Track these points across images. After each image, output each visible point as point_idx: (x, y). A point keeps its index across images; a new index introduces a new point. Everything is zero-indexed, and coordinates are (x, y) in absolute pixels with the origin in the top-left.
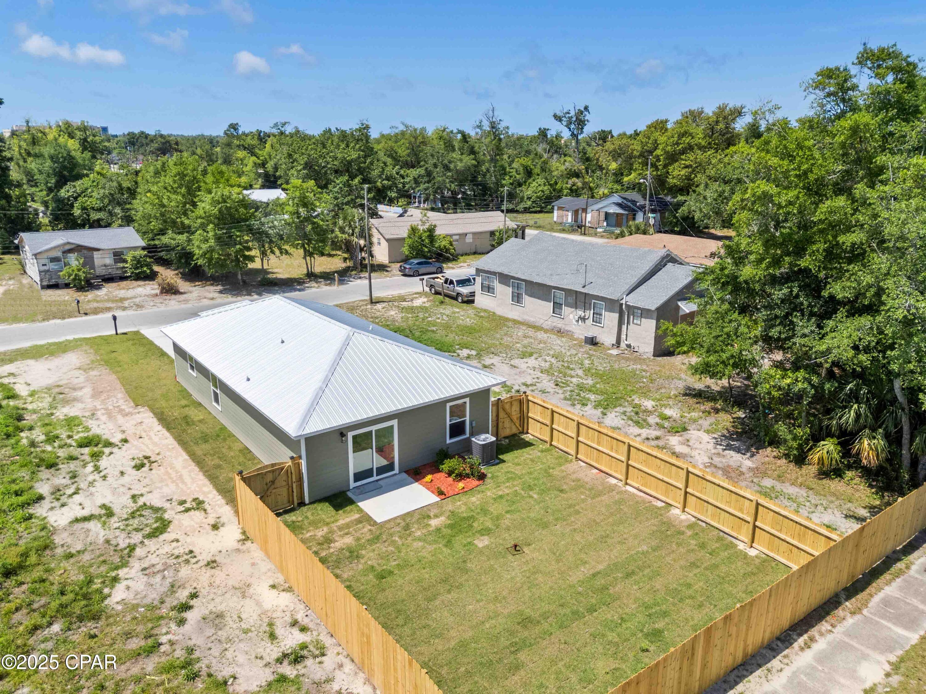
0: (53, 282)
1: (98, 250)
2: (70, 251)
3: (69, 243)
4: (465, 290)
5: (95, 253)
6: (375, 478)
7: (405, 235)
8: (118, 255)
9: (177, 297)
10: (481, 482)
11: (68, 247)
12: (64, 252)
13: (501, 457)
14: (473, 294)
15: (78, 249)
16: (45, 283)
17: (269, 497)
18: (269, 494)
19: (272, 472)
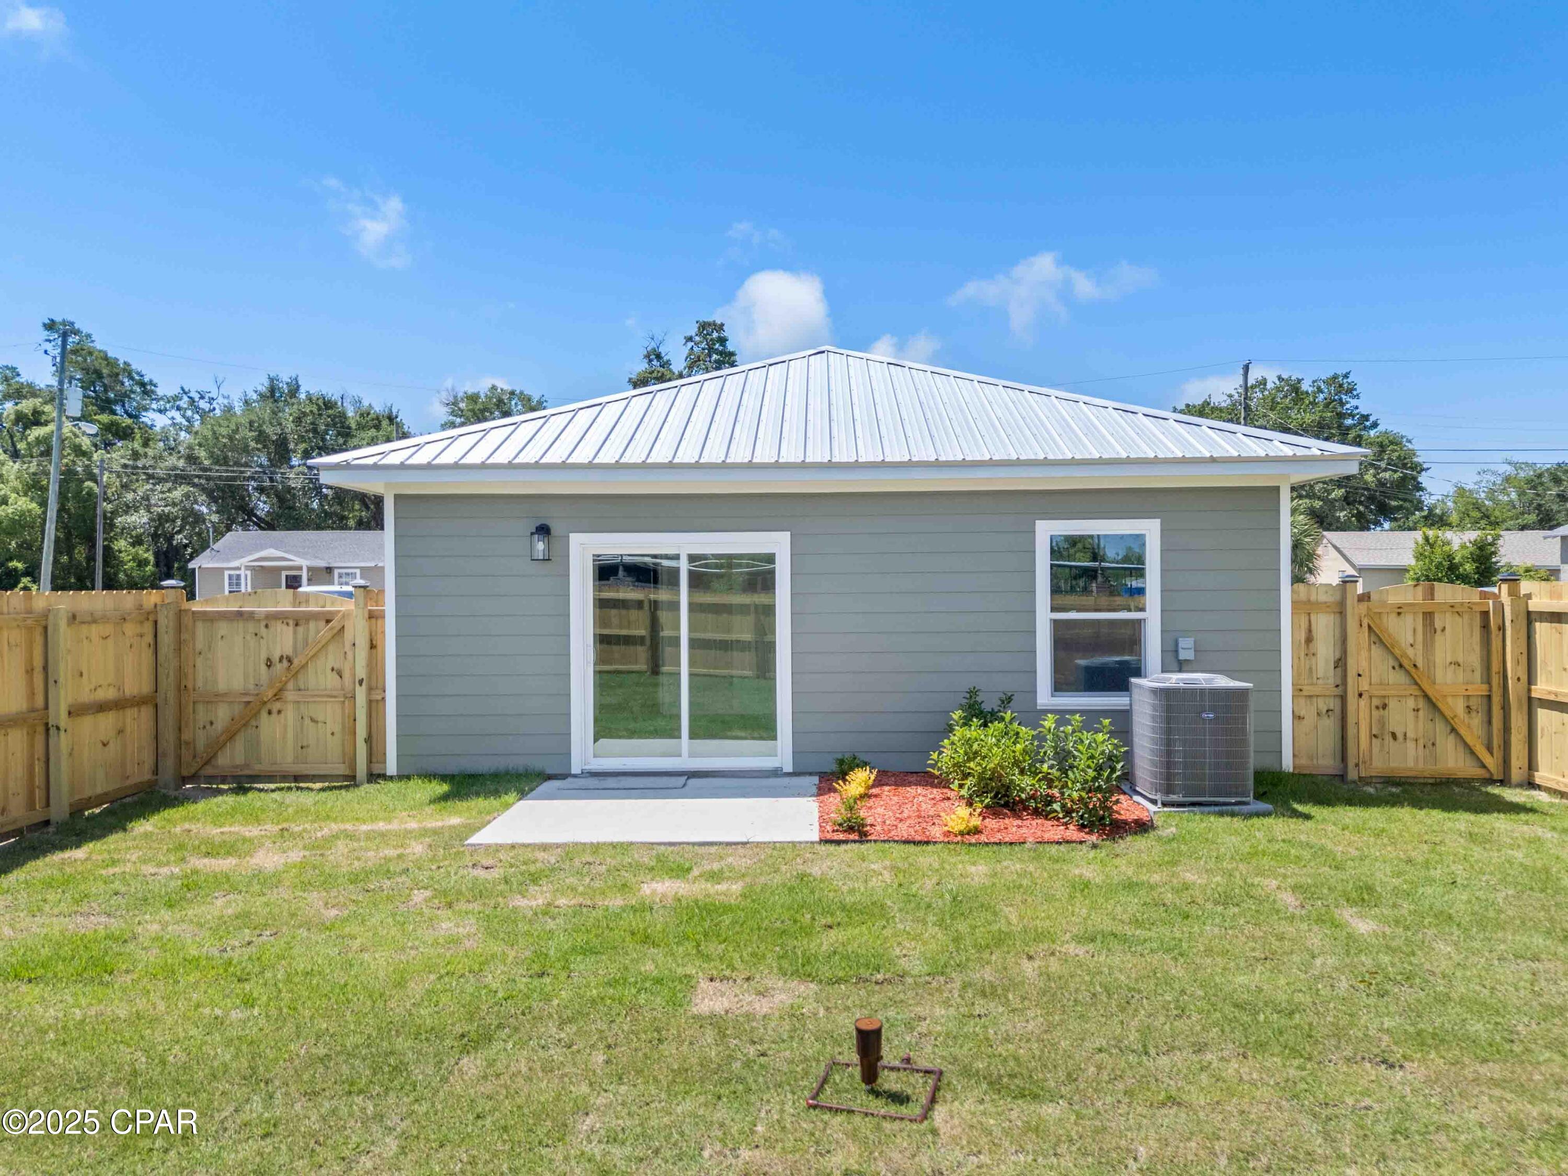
6: (683, 761)
17: (274, 715)
18: (276, 706)
19: (291, 622)
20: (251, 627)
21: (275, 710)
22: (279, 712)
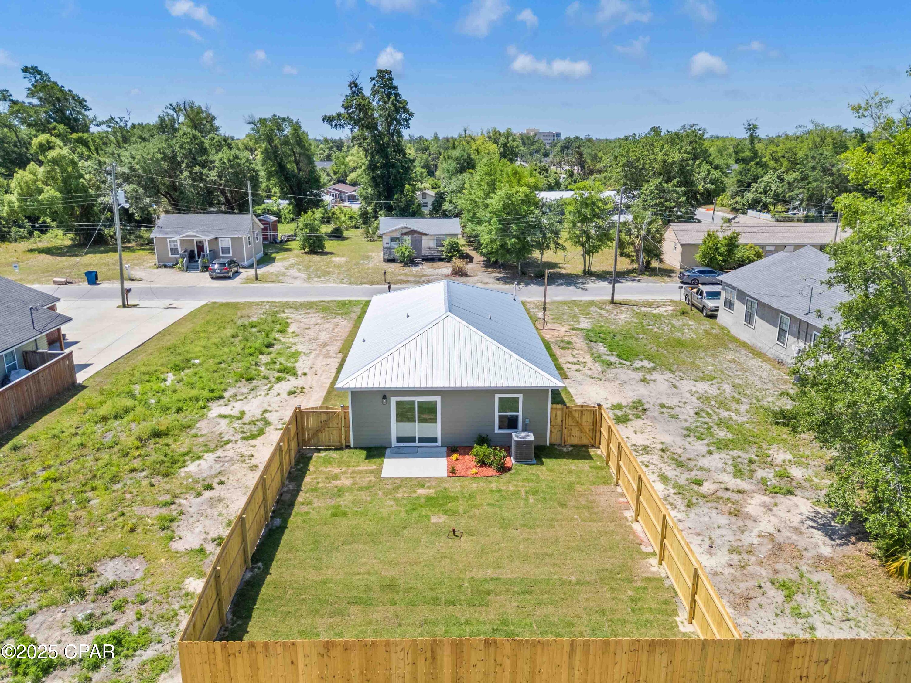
0: (391, 257)
1: (426, 235)
2: (405, 234)
3: (406, 228)
4: (710, 303)
5: (424, 237)
6: (417, 444)
7: (701, 242)
8: (440, 239)
9: (464, 279)
10: (498, 474)
11: (405, 231)
12: (402, 234)
13: (544, 460)
14: (717, 309)
15: (412, 232)
16: (386, 258)
21: (323, 432)
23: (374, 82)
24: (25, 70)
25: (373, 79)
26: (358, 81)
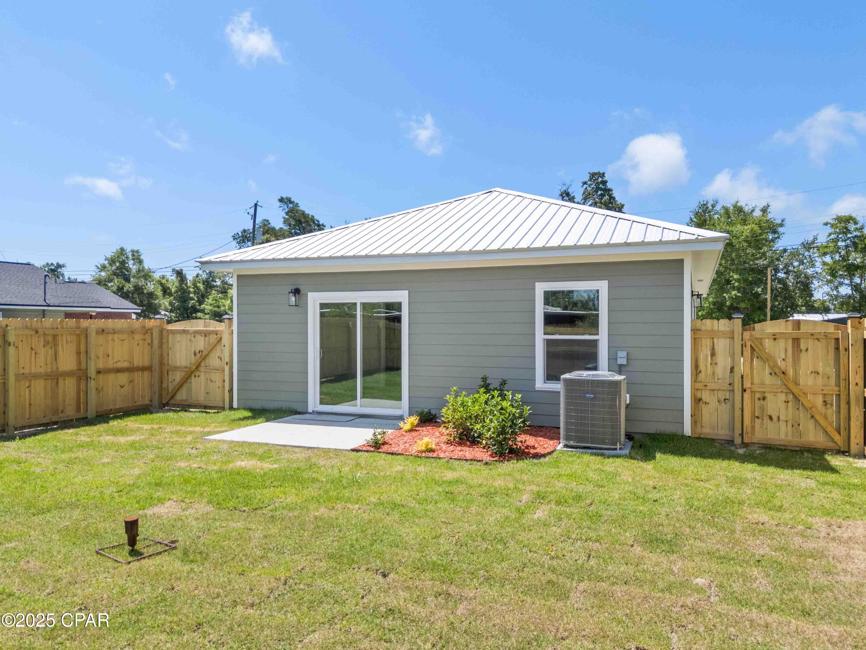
6: (358, 409)
17: (197, 378)
18: (197, 373)
19: (203, 336)
20: (189, 337)
21: (197, 375)
22: (199, 376)
23: (585, 186)
24: (281, 200)
25: (585, 183)
26: (570, 191)
